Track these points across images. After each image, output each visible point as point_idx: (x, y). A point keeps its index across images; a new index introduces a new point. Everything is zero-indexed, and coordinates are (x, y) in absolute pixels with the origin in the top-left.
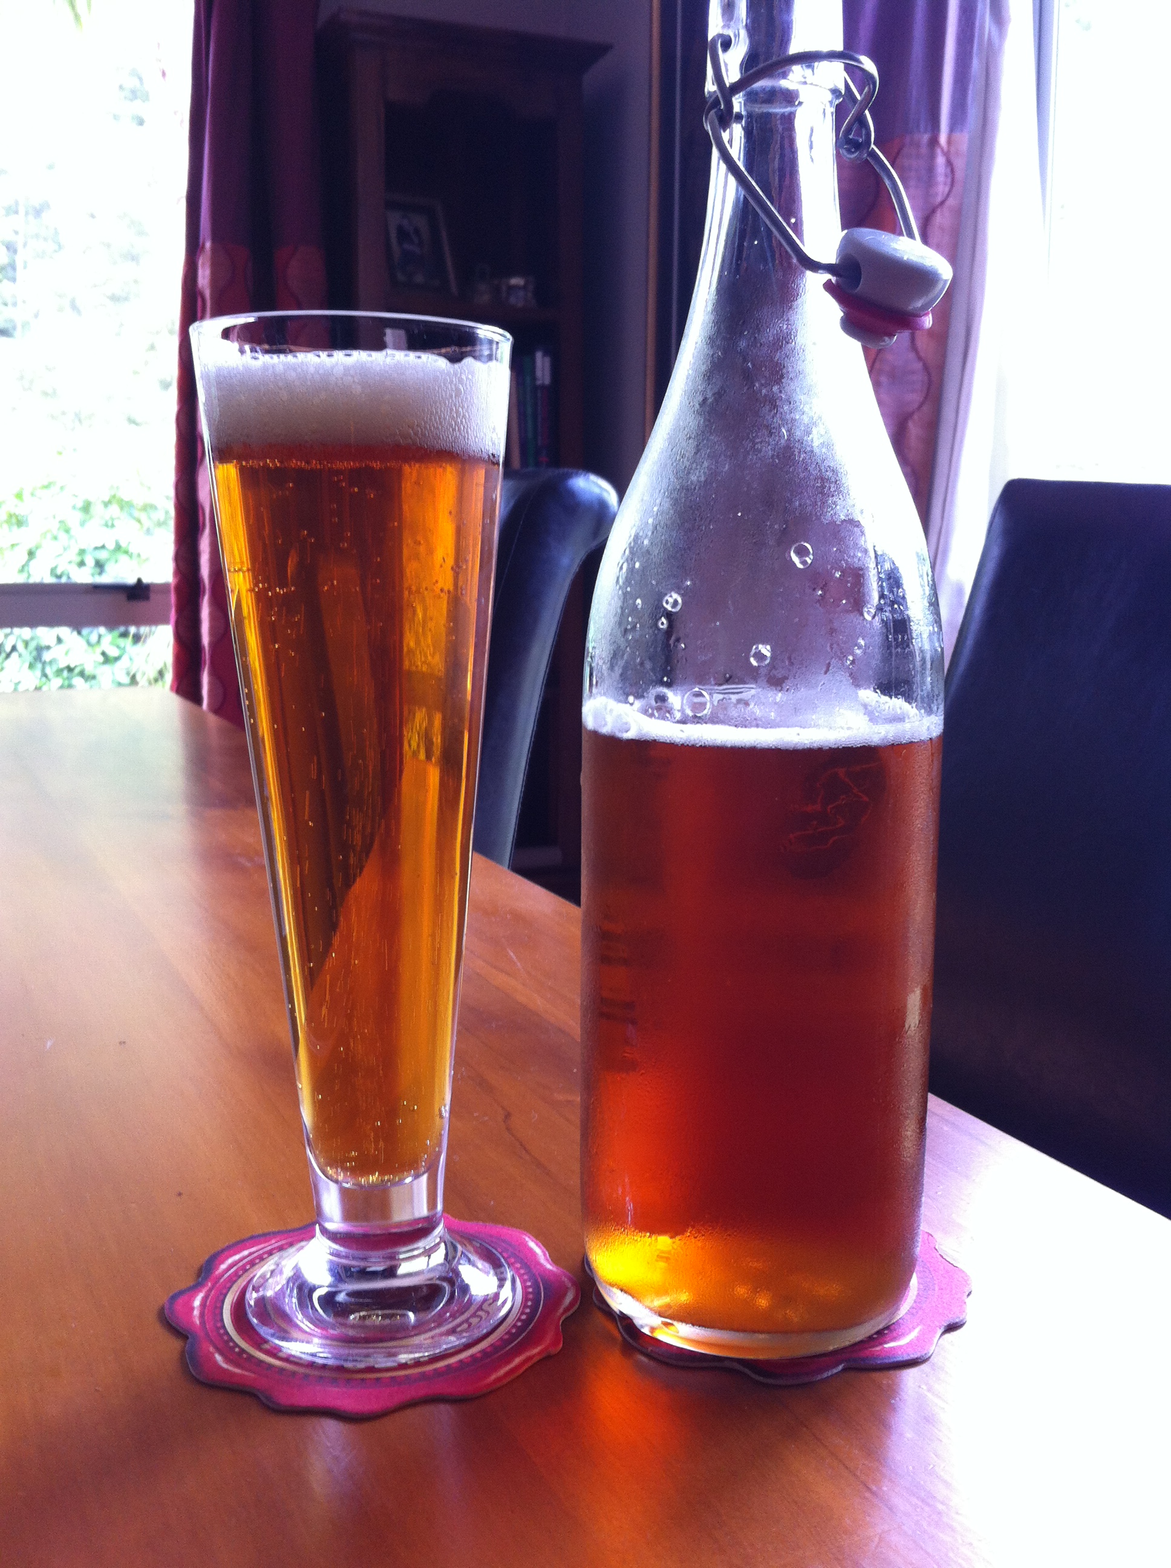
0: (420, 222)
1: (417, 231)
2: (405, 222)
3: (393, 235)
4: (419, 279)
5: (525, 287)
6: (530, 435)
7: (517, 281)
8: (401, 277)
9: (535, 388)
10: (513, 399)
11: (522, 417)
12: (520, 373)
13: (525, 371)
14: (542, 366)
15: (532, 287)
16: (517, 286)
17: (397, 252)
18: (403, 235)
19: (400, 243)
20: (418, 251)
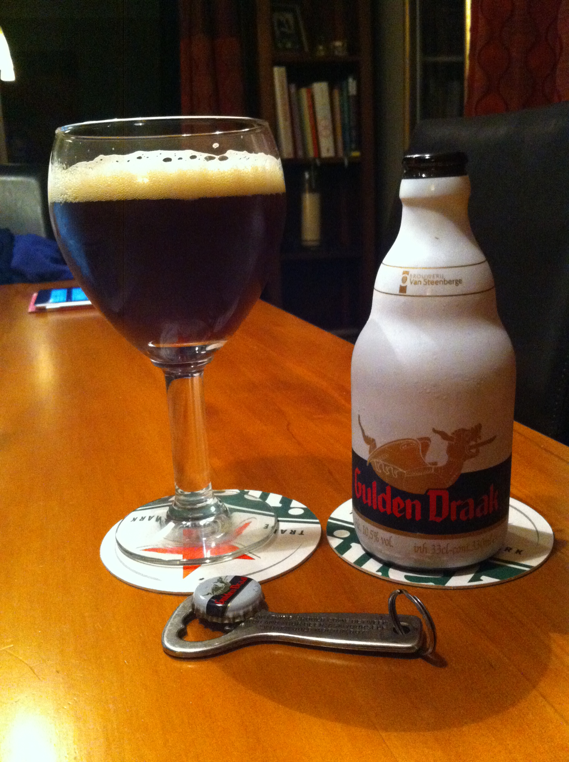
0: (289, 16)
1: (287, 21)
2: (281, 18)
3: (276, 24)
4: (289, 45)
5: (343, 45)
6: (346, 121)
7: (338, 44)
8: (280, 45)
9: (349, 97)
10: (337, 103)
11: (342, 112)
12: (341, 90)
13: (343, 89)
14: (352, 86)
15: (345, 45)
16: (339, 46)
17: (278, 33)
18: (281, 24)
19: (279, 28)
20: (288, 31)
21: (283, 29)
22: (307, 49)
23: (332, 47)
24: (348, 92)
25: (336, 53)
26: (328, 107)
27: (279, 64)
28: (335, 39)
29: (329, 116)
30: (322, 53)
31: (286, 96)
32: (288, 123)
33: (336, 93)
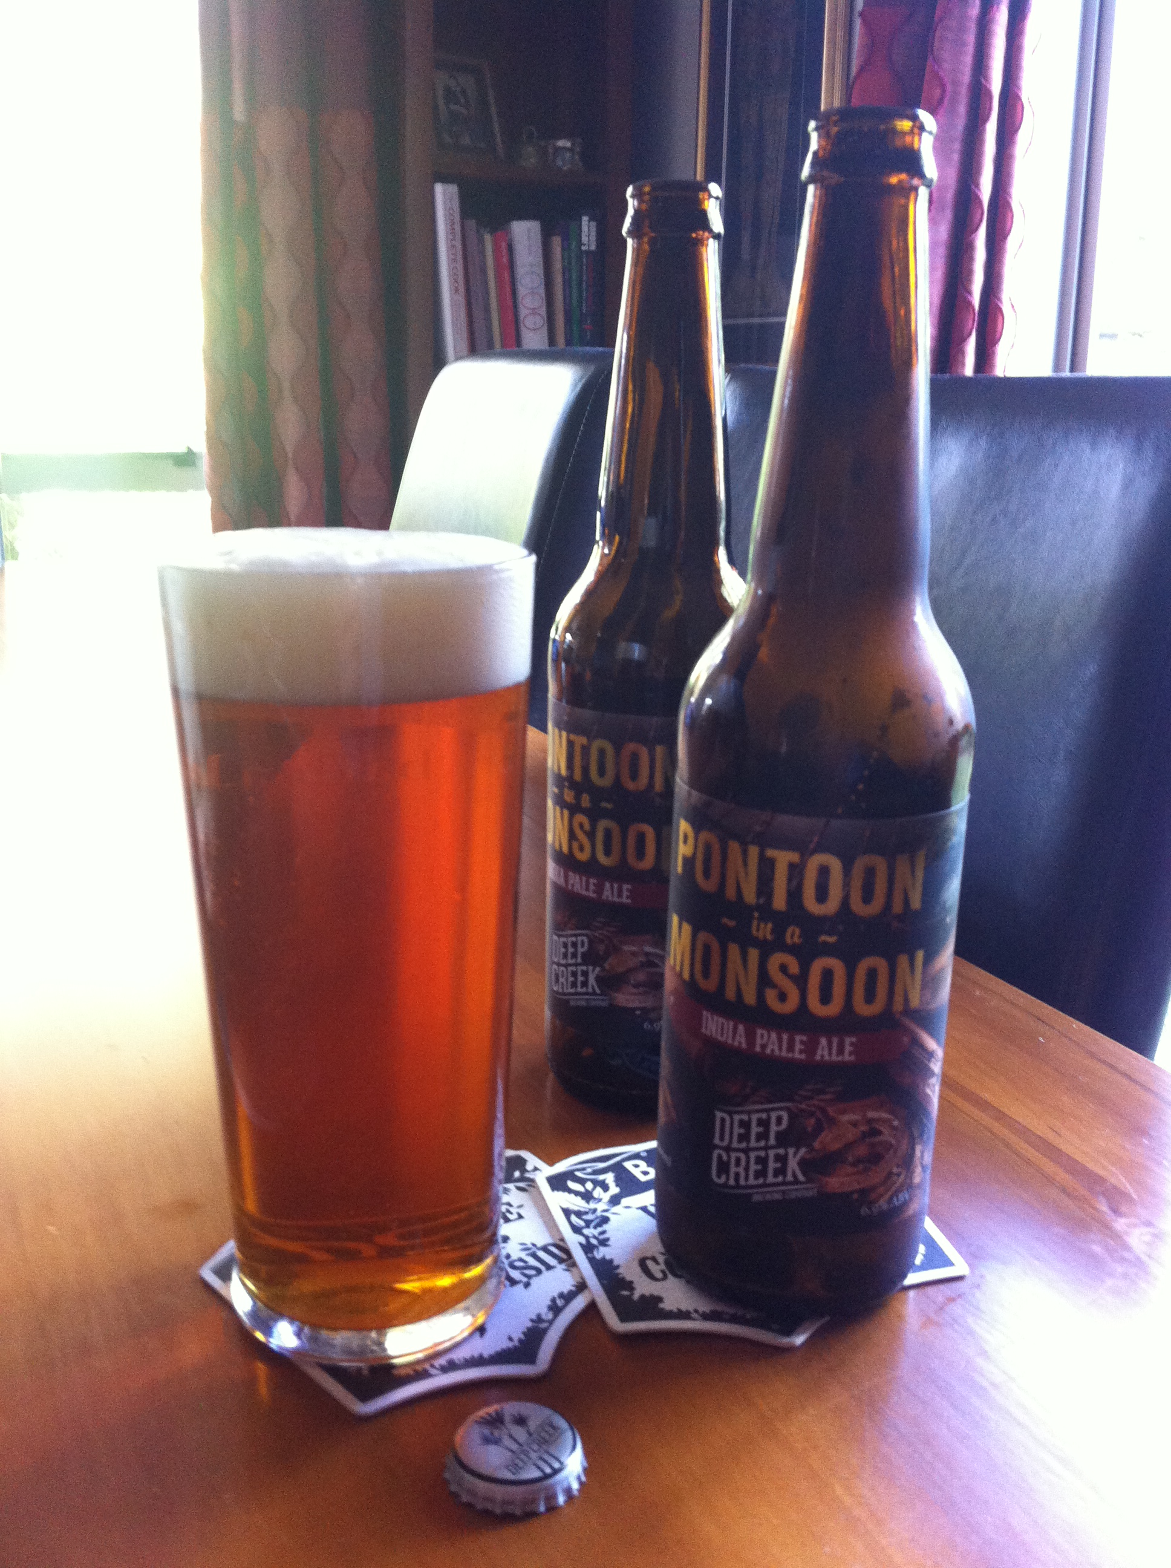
0: (467, 82)
1: (464, 92)
2: (452, 83)
3: (440, 92)
4: (466, 141)
5: (571, 150)
6: (575, 302)
7: (561, 143)
9: (580, 254)
10: (558, 265)
11: (567, 283)
12: (566, 239)
13: (570, 237)
14: (588, 231)
15: (577, 149)
16: (564, 148)
17: (444, 113)
18: (450, 96)
19: (447, 104)
20: (465, 111)
21: (453, 107)
22: (500, 152)
23: (551, 151)
24: (580, 244)
25: (559, 163)
26: (540, 270)
27: (445, 179)
29: (542, 291)
30: (532, 163)
31: (458, 245)
32: (461, 299)
33: (557, 242)
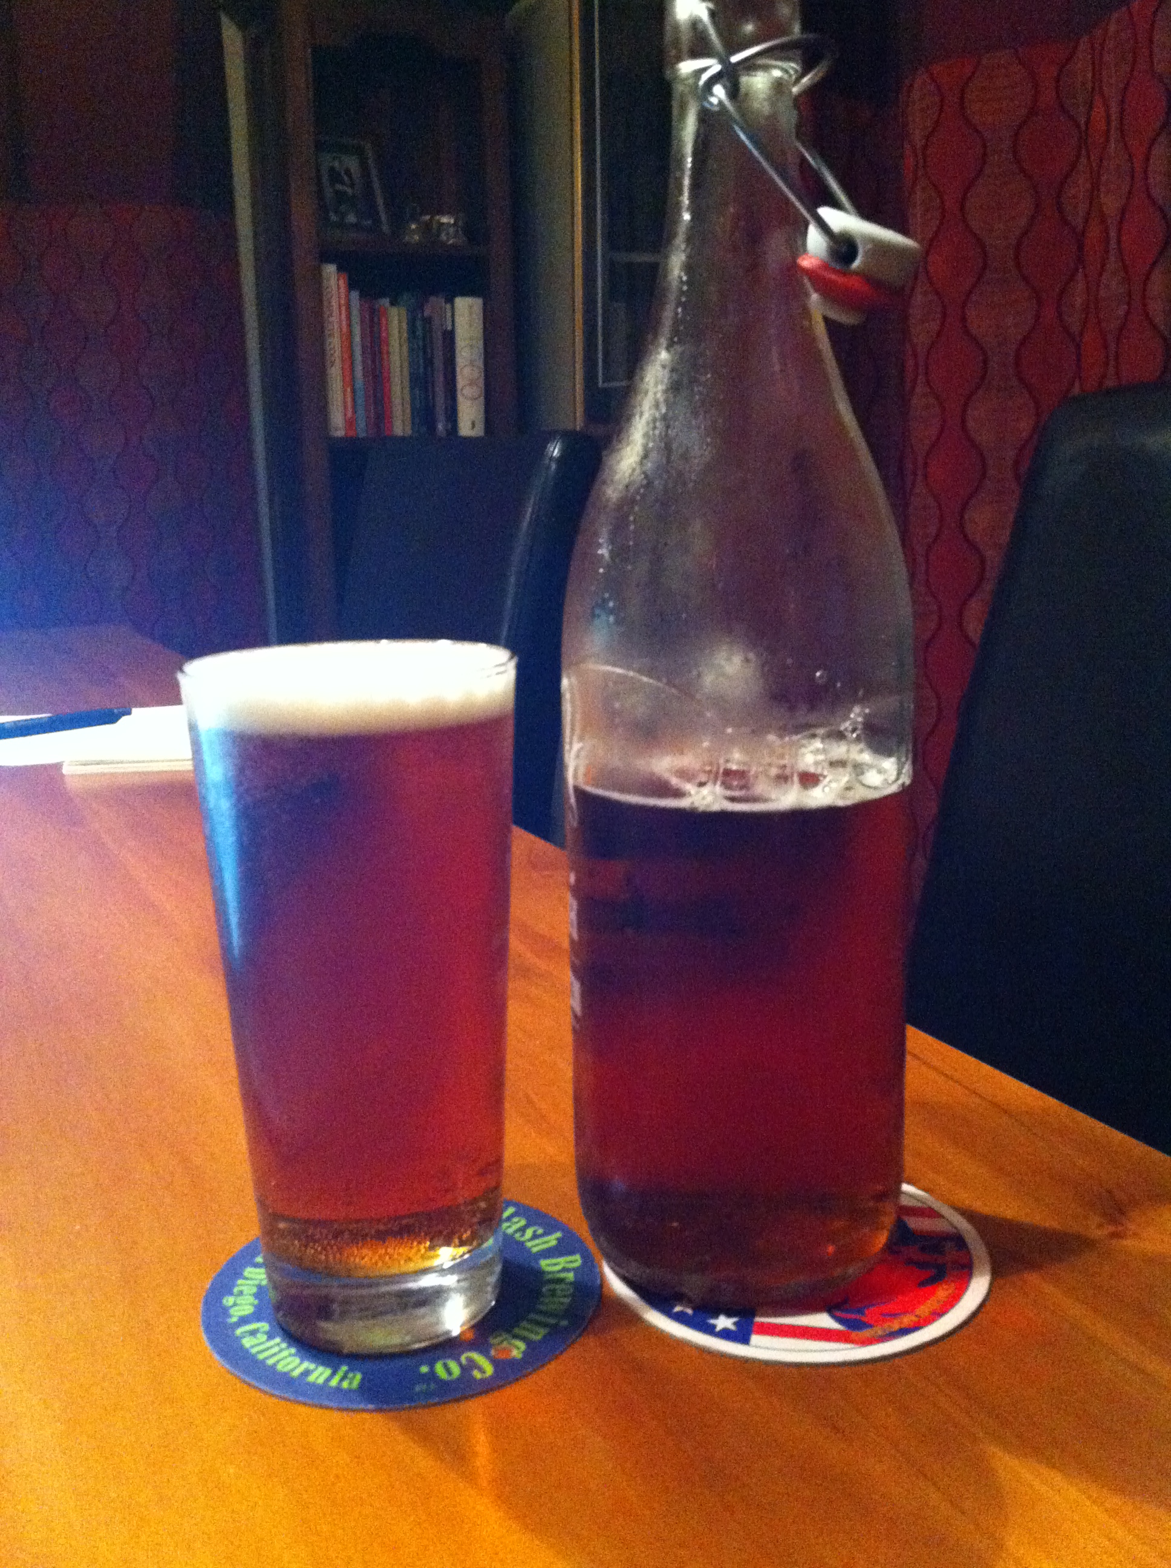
0: (352, 163)
1: (348, 172)
2: (336, 164)
4: (351, 218)
5: (455, 224)
7: (445, 220)
8: (334, 218)
15: (460, 223)
16: (448, 224)
17: (329, 193)
18: (335, 176)
19: (332, 185)
20: (349, 191)
21: (339, 187)
22: (385, 228)
23: (435, 226)
25: (443, 237)
28: (441, 212)
30: (417, 237)
